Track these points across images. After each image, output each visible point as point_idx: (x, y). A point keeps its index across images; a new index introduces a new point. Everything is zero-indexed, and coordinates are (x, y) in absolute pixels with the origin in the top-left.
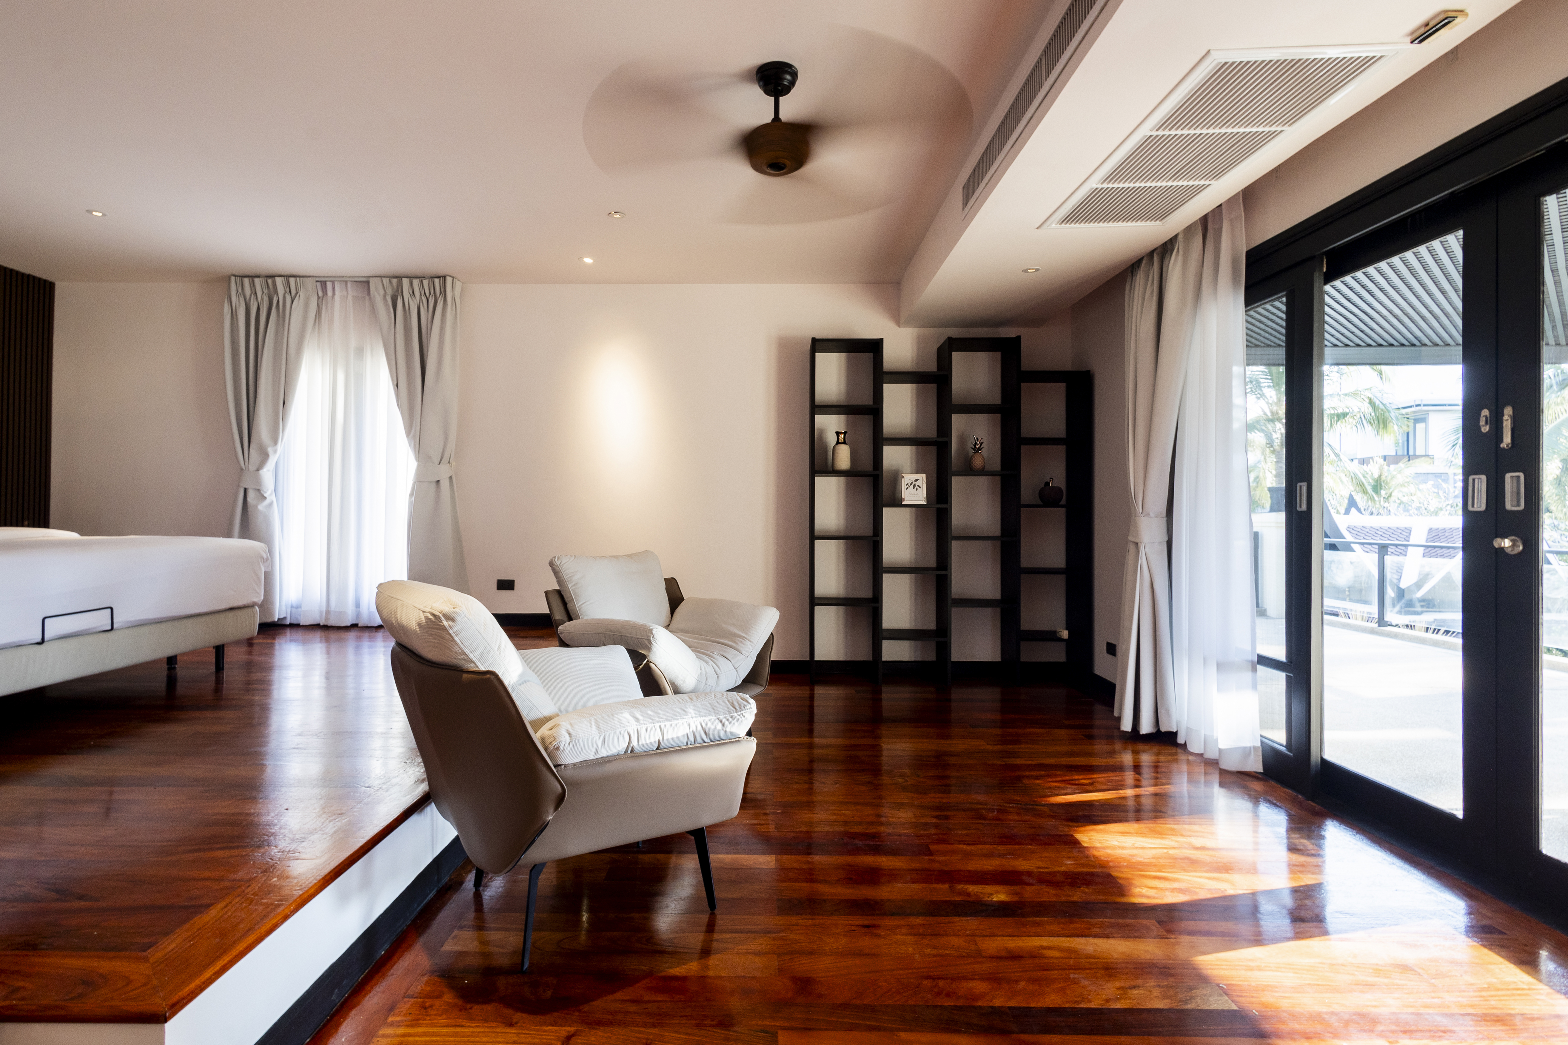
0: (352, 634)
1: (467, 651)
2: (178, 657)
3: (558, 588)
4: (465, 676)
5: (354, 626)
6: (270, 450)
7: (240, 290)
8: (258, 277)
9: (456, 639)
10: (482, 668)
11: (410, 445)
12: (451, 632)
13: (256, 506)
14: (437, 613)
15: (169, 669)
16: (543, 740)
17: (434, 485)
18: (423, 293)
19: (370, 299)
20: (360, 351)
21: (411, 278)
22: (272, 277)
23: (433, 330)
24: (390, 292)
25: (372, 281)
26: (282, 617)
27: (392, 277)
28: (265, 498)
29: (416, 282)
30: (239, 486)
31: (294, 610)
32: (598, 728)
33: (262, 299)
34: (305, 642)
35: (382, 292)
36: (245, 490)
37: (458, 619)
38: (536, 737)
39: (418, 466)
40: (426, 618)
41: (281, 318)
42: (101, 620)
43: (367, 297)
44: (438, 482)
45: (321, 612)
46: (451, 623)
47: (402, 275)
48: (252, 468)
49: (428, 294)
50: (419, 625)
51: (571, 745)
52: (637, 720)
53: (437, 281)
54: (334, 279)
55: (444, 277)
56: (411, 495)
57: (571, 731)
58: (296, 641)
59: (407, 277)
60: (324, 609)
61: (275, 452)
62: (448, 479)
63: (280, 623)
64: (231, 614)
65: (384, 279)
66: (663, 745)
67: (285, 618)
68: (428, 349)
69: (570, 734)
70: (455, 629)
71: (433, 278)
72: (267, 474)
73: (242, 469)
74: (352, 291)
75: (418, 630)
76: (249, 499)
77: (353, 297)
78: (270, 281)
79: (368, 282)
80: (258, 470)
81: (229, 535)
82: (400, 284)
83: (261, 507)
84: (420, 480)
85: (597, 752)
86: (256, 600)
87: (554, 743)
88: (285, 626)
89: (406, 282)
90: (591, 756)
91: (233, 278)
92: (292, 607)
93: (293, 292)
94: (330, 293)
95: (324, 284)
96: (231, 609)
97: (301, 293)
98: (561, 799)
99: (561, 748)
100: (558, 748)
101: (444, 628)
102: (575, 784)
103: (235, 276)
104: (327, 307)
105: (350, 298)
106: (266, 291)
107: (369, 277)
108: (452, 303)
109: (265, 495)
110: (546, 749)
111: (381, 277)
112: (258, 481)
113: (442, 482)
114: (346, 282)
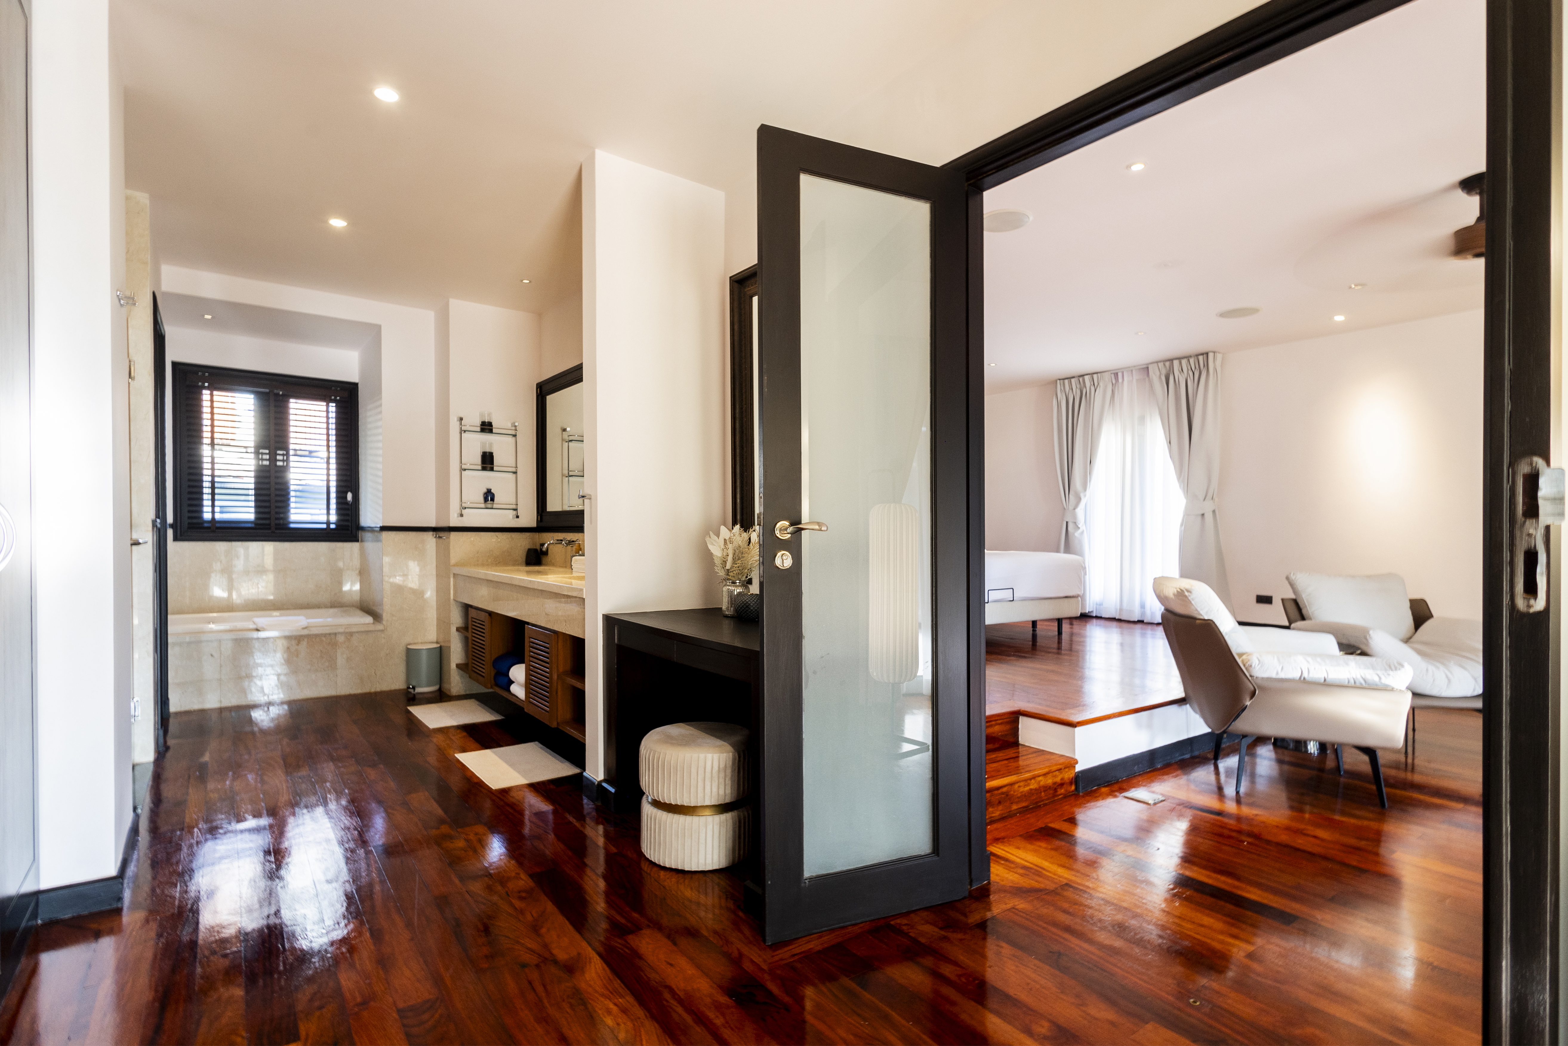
0: (1139, 626)
1: (1199, 609)
2: (1038, 623)
3: (1293, 597)
4: (1197, 621)
5: (1141, 622)
6: (1082, 495)
7: (1062, 388)
8: (1074, 377)
9: (1193, 602)
10: (1206, 618)
11: (1180, 486)
12: (1190, 598)
13: (1074, 534)
14: (1182, 589)
15: (1033, 630)
16: (1243, 661)
17: (1200, 518)
18: (1189, 368)
19: (1149, 379)
20: (1142, 419)
21: (1180, 359)
22: (1083, 376)
23: (1198, 396)
24: (1164, 372)
25: (1150, 367)
26: (1090, 610)
27: (1165, 361)
28: (1079, 528)
29: (1184, 362)
30: (1063, 520)
31: (1098, 606)
32: (1279, 660)
33: (1076, 392)
34: (1105, 627)
35: (1158, 373)
36: (1067, 522)
37: (1194, 592)
38: (1239, 661)
39: (1187, 502)
40: (1177, 591)
41: (1089, 404)
42: (1008, 594)
43: (1147, 379)
44: (1203, 515)
45: (1116, 609)
46: (1189, 594)
47: (1172, 358)
48: (1071, 508)
49: (1193, 369)
50: (1174, 595)
51: (1259, 666)
52: (1308, 662)
53: (1201, 358)
54: (1123, 370)
55: (1207, 354)
56: (1182, 525)
57: (1260, 658)
58: (1100, 625)
59: (1176, 359)
60: (1118, 608)
61: (1085, 496)
62: (1211, 513)
63: (1089, 614)
64: (1066, 600)
65: (1159, 364)
66: (1327, 680)
67: (1092, 612)
68: (1194, 411)
69: (1259, 660)
70: (1192, 597)
71: (1197, 355)
72: (1080, 511)
73: (1065, 509)
74: (1136, 376)
75: (1173, 597)
76: (1069, 529)
77: (1137, 380)
78: (1081, 379)
79: (1148, 368)
80: (1074, 509)
81: (1058, 551)
82: (1172, 366)
83: (1077, 534)
84: (1187, 514)
85: (1277, 673)
86: (1079, 593)
87: (1248, 663)
88: (1092, 617)
89: (1176, 363)
90: (1274, 676)
91: (1058, 381)
92: (1097, 604)
93: (1096, 384)
94: (1120, 380)
95: (1116, 375)
96: (1066, 597)
97: (1101, 384)
98: (1253, 694)
99: (1253, 666)
100: (1251, 666)
101: (1186, 596)
102: (1262, 688)
103: (1059, 380)
104: (1118, 390)
105: (1135, 381)
106: (1078, 386)
107: (1148, 364)
108: (1214, 373)
109: (1079, 526)
110: (1244, 665)
111: (1157, 362)
112: (1075, 516)
113: (1206, 515)
114: (1132, 371)
